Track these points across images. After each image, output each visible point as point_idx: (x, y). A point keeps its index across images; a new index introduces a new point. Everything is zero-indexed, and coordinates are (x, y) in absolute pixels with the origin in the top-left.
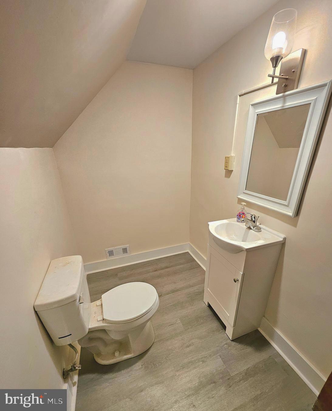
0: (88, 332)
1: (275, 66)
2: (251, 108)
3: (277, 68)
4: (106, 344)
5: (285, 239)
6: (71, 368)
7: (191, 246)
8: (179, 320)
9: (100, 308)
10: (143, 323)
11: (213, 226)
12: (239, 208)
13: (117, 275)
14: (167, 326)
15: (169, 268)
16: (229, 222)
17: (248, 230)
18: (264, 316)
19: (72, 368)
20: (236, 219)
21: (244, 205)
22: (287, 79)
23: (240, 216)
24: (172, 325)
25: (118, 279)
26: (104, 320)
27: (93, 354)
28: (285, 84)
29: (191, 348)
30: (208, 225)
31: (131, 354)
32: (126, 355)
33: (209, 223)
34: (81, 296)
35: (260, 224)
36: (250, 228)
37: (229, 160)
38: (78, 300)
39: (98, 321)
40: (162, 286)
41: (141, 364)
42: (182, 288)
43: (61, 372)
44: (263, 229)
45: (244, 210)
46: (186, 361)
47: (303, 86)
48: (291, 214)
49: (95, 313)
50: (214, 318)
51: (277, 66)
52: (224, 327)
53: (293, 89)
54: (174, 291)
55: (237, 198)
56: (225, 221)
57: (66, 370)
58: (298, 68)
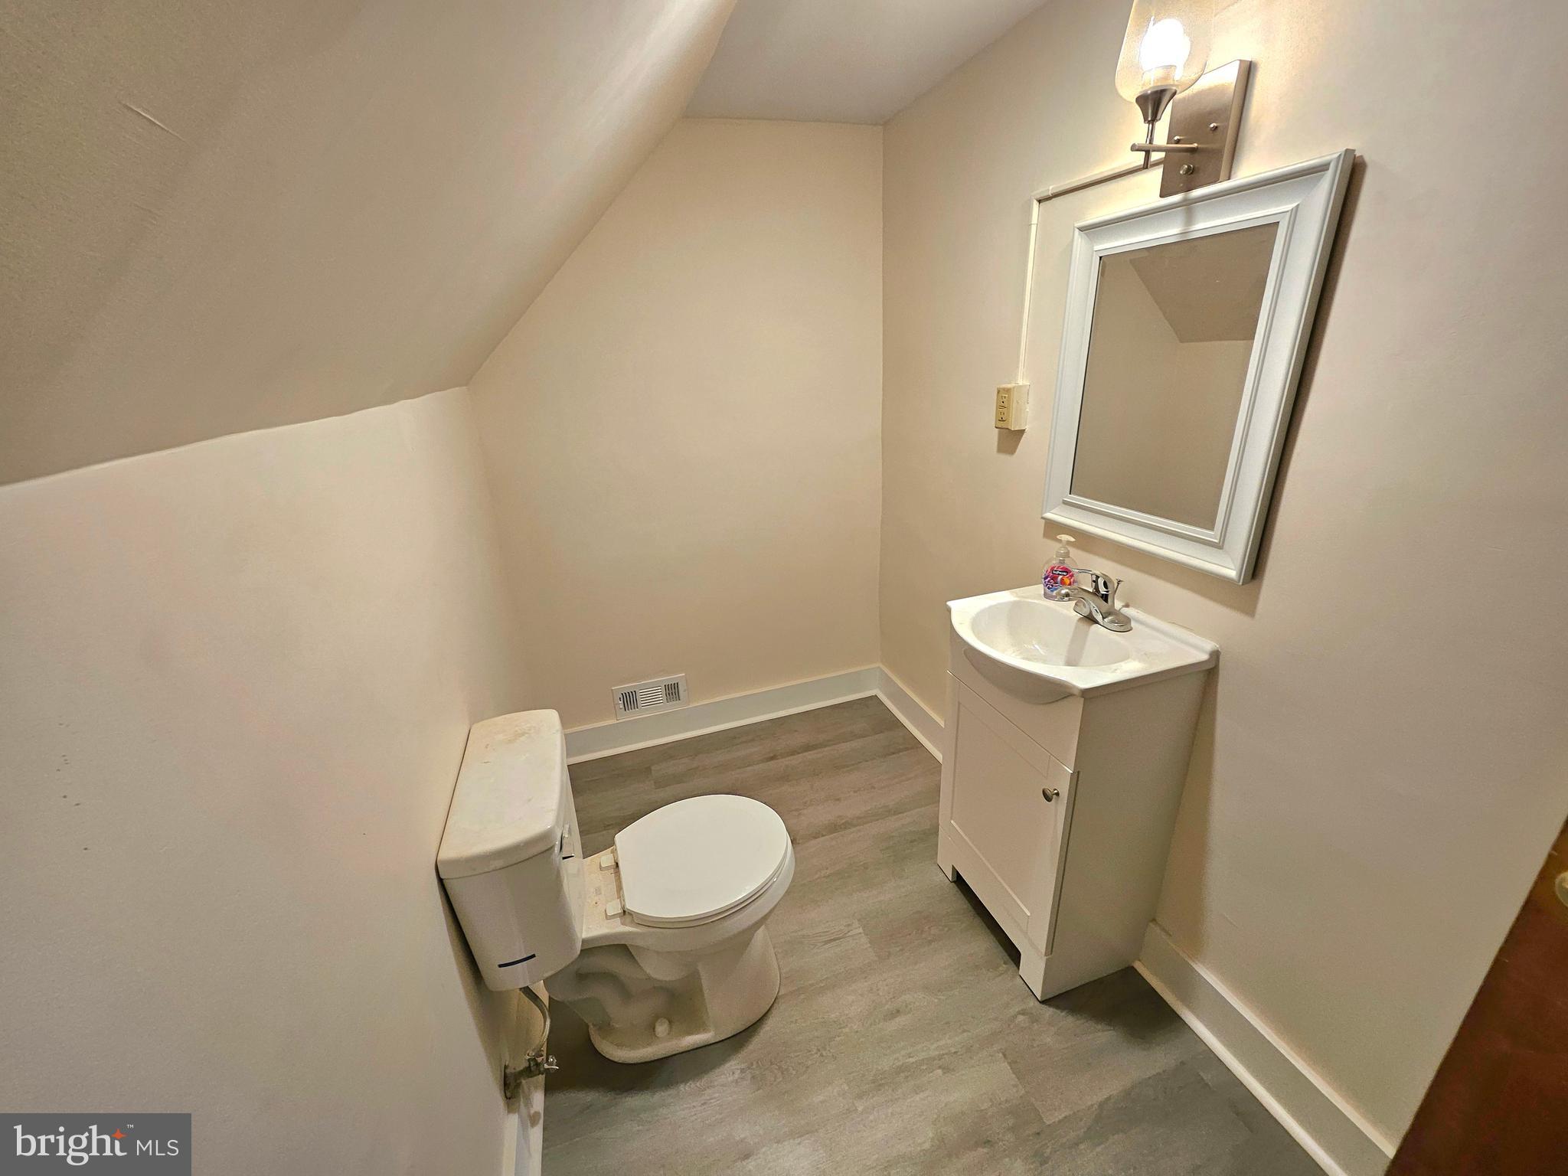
0: (581, 950)
1: (1152, 118)
2: (1079, 240)
3: (1158, 124)
4: (626, 993)
5: (1215, 655)
6: (527, 1065)
7: (886, 674)
8: (856, 924)
9: (610, 875)
10: (744, 931)
11: (964, 613)
12: (1050, 553)
13: (648, 770)
14: (819, 944)
15: (815, 749)
16: (1016, 599)
17: (1084, 626)
18: (1154, 920)
19: (530, 1066)
20: (1040, 588)
21: (1069, 543)
22: (1193, 150)
23: (1054, 578)
24: (834, 940)
25: (652, 782)
26: (627, 916)
27: (588, 1026)
28: (1189, 167)
29: (901, 1021)
30: (949, 610)
31: (705, 1030)
32: (690, 1033)
33: (950, 603)
34: (567, 836)
35: (1127, 606)
36: (1090, 619)
37: (1009, 401)
38: (557, 849)
39: (608, 917)
40: (796, 810)
41: (739, 1067)
42: (860, 818)
43: (500, 1075)
44: (1138, 621)
45: (1067, 561)
46: (886, 1064)
47: (1248, 170)
48: (1232, 573)
49: (598, 891)
50: (978, 921)
51: (1158, 118)
52: (1014, 955)
53: (1215, 181)
54: (834, 828)
55: (1043, 518)
56: (1004, 597)
57: (513, 1071)
58: (1228, 119)
